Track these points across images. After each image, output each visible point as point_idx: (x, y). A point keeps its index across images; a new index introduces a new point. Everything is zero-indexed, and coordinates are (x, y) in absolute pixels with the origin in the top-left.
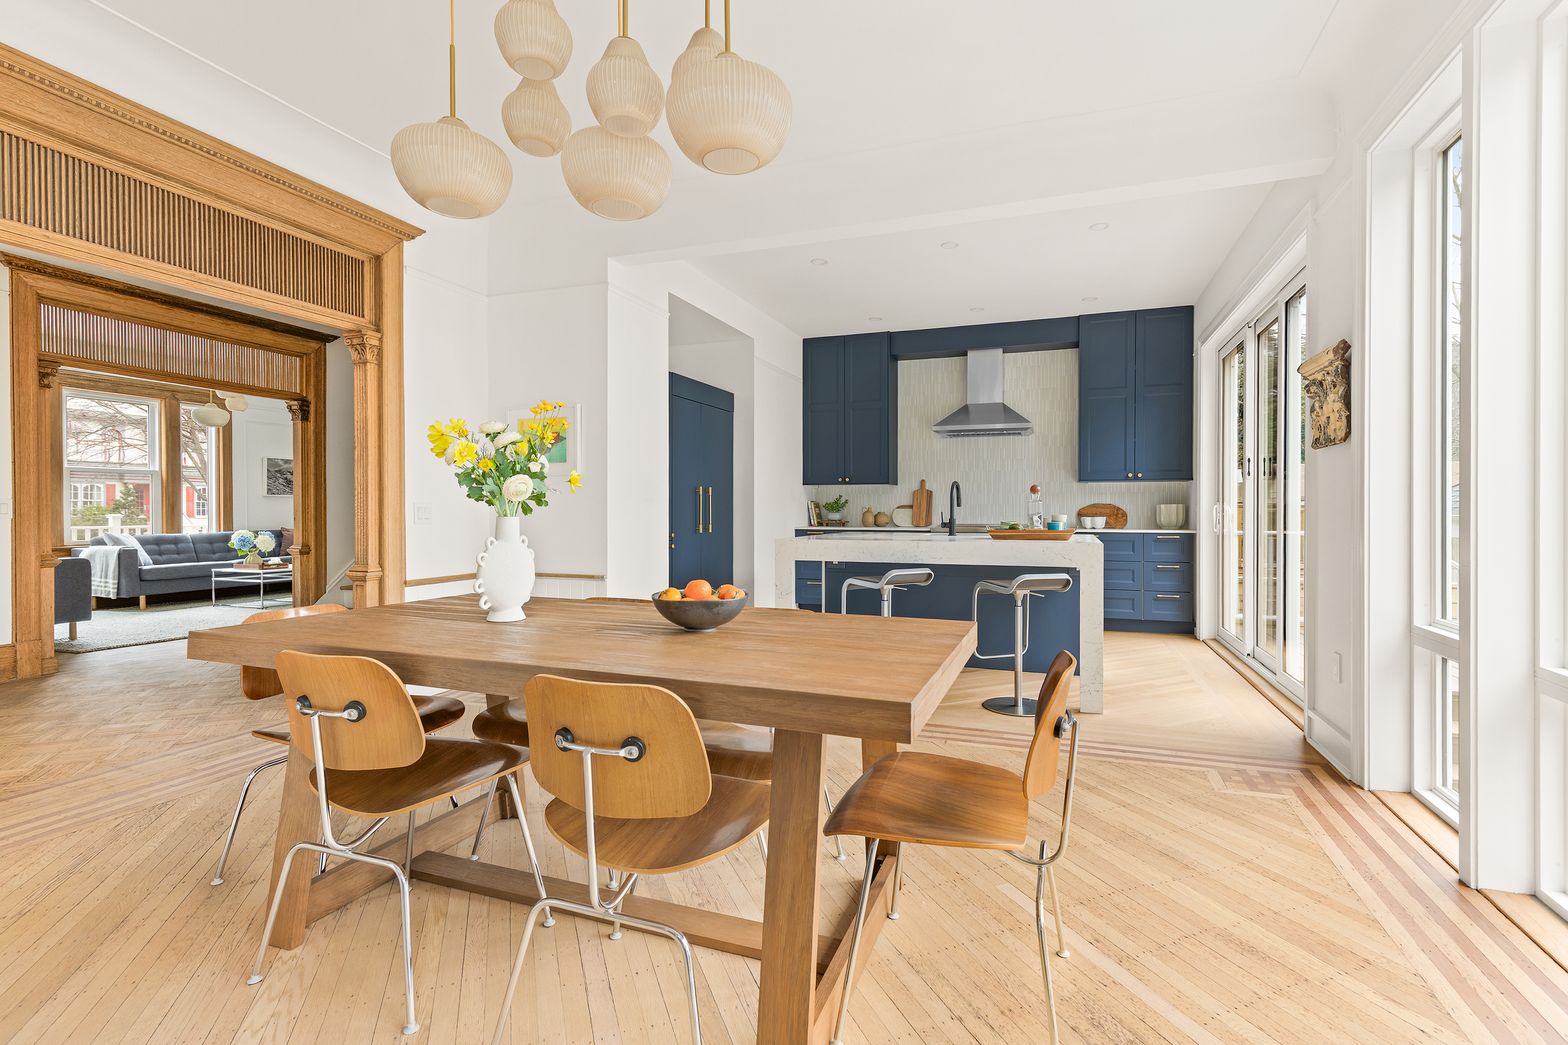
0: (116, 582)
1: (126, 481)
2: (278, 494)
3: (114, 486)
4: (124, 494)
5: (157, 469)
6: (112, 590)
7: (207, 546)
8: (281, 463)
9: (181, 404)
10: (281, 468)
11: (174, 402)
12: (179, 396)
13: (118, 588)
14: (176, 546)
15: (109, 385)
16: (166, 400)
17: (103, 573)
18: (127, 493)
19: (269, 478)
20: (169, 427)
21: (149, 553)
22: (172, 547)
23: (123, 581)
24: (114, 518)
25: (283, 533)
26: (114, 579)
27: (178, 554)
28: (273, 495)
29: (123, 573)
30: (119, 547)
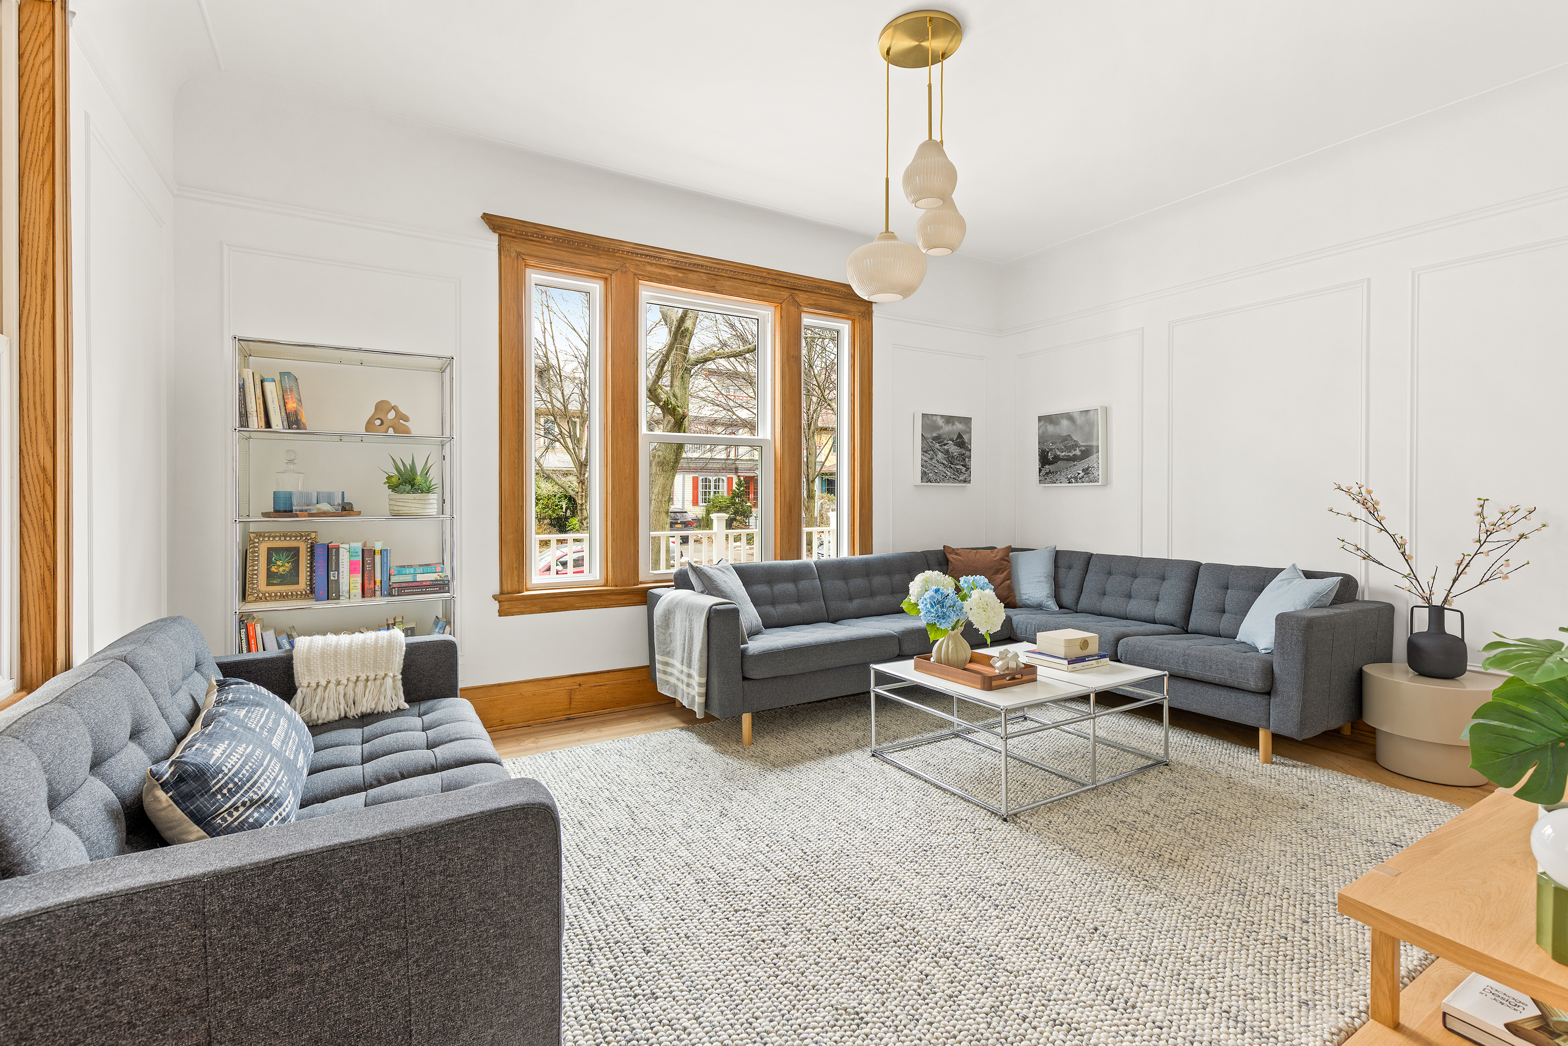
0: (704, 680)
1: (739, 474)
2: (936, 481)
3: (732, 478)
4: (738, 485)
5: (769, 436)
6: (697, 699)
7: (840, 584)
8: (940, 422)
9: (803, 315)
10: (941, 432)
11: (793, 309)
12: (801, 297)
13: (707, 695)
14: (796, 586)
15: (704, 277)
16: (783, 305)
17: (686, 655)
18: (739, 485)
19: (924, 451)
20: (785, 356)
21: (756, 601)
22: (789, 587)
23: (715, 680)
24: (719, 519)
25: (950, 556)
26: (700, 676)
27: (799, 601)
28: (929, 484)
29: (714, 664)
30: (710, 601)
